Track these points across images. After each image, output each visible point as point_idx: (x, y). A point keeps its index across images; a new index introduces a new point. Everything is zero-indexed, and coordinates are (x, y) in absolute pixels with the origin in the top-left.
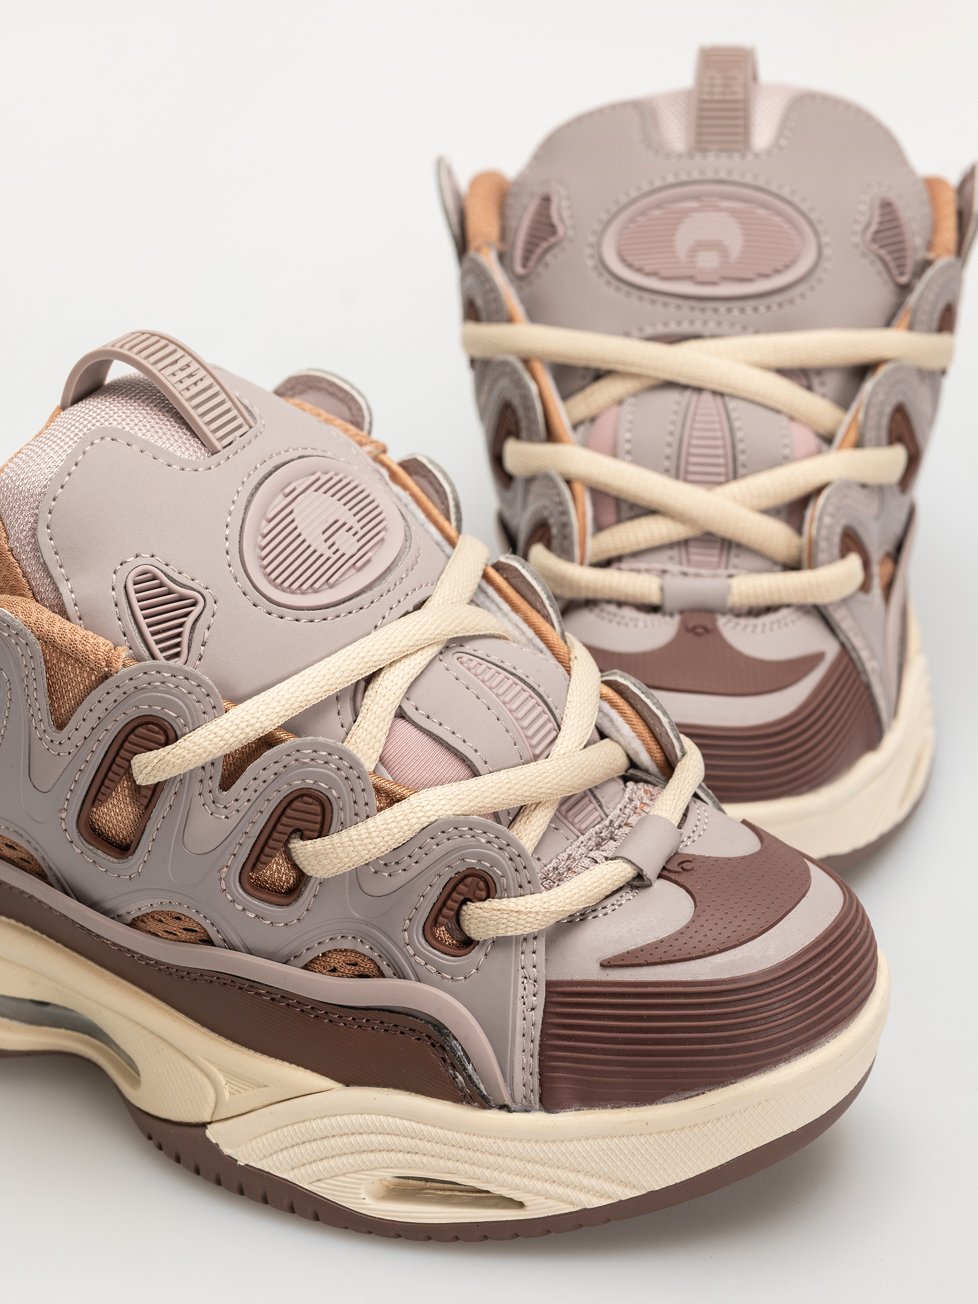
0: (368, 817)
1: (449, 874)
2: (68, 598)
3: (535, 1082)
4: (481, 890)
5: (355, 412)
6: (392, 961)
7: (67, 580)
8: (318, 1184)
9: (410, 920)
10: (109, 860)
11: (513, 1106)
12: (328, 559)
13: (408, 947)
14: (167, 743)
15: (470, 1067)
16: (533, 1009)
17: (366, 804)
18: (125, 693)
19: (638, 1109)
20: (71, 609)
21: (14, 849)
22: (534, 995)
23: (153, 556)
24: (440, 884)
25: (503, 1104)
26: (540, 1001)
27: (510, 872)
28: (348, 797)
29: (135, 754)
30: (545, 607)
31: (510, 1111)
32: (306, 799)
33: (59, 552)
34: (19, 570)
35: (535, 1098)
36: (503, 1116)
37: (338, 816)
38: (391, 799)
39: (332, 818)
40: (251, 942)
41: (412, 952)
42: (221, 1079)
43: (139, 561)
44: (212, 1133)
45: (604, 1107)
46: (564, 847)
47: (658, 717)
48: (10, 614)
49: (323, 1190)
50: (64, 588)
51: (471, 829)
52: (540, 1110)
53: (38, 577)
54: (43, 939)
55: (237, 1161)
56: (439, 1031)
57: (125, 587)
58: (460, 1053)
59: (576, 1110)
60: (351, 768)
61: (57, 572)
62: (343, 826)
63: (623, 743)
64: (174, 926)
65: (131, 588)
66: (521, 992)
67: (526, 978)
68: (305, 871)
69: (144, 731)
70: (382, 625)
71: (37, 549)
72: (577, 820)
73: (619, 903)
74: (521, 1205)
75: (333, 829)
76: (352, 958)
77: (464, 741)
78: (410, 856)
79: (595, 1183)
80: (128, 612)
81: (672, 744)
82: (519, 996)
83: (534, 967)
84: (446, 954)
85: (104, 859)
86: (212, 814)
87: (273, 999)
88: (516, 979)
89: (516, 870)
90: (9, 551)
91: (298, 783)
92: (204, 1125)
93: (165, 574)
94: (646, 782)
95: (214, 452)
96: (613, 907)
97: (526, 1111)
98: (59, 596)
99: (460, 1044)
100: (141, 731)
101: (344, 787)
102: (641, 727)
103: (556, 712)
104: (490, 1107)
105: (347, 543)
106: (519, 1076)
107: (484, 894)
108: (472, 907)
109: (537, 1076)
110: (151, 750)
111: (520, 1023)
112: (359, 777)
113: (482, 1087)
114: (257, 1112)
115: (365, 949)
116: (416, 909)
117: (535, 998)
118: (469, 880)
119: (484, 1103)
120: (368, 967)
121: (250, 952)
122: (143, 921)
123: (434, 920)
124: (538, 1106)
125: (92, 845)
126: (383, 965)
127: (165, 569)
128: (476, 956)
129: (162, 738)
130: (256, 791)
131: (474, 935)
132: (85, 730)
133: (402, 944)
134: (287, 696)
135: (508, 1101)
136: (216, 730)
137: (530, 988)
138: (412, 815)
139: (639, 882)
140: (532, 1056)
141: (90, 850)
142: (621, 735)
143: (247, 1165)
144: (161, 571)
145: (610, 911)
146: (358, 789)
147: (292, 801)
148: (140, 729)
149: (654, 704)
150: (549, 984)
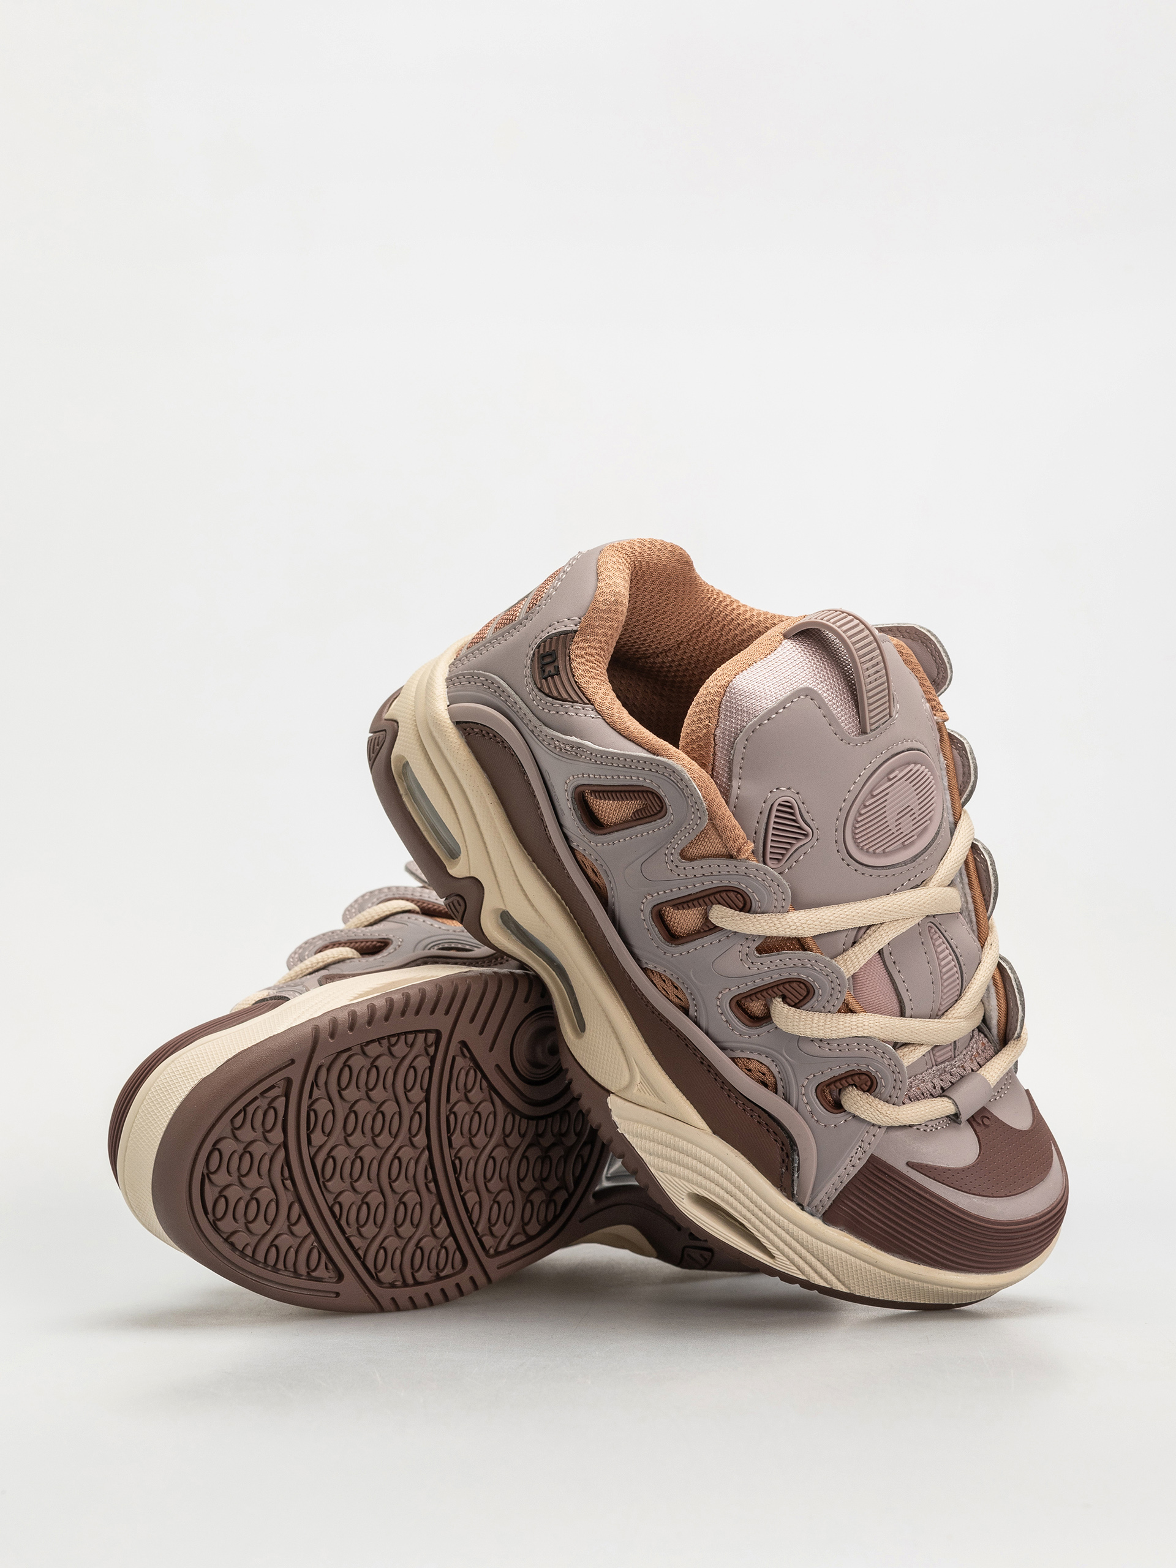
0: (829, 1012)
1: (854, 1067)
2: (735, 791)
3: (828, 1204)
4: (866, 1085)
5: (941, 676)
6: (787, 1085)
7: (740, 779)
8: (660, 1173)
9: (814, 1076)
10: (659, 938)
11: (807, 1208)
12: (893, 833)
13: (803, 1088)
14: (741, 910)
15: (796, 1175)
16: (853, 1166)
17: (833, 1006)
18: (737, 872)
19: (876, 1250)
20: (733, 800)
21: (596, 875)
22: (859, 1159)
23: (798, 793)
24: (845, 1069)
25: (801, 1203)
26: (860, 1165)
27: (890, 1086)
28: (827, 997)
29: (719, 903)
30: (990, 896)
31: (803, 1209)
32: (802, 985)
33: (745, 758)
34: (712, 750)
35: (822, 1210)
36: (797, 1209)
37: (813, 1002)
38: (848, 1009)
39: (809, 1001)
40: (711, 1030)
41: (803, 1092)
42: (638, 1078)
43: (788, 793)
44: (611, 1101)
45: (858, 1237)
46: (922, 1071)
47: (1018, 1009)
48: (701, 797)
49: (662, 1180)
50: (735, 783)
51: (884, 1053)
52: (820, 1218)
53: (721, 763)
54: (574, 922)
55: (618, 1128)
56: (791, 1146)
57: (772, 805)
58: (796, 1165)
59: (840, 1230)
60: (839, 985)
61: (736, 770)
62: (812, 1009)
63: (986, 1006)
64: (671, 990)
65: (776, 807)
66: (853, 1154)
67: (861, 1147)
68: (772, 1015)
69: (734, 896)
70: (900, 890)
71: (732, 745)
72: (937, 1054)
73: (936, 1127)
74: (772, 1257)
75: (804, 1007)
76: (765, 1070)
77: (907, 990)
78: (838, 1045)
79: (825, 1271)
80: (765, 821)
81: (1016, 1027)
82: (851, 1155)
83: (869, 1144)
84: (822, 1105)
85: (657, 935)
86: (741, 960)
87: (702, 1063)
88: (855, 1145)
89: (894, 1087)
90: (713, 734)
91: (803, 976)
92: (609, 1092)
93: (799, 809)
94: (986, 1036)
95: (864, 732)
96: (932, 1128)
97: (812, 1215)
98: (730, 786)
99: (799, 1160)
100: (732, 895)
101: (828, 990)
102: (1003, 1006)
103: (964, 983)
104: (792, 1201)
105: (907, 825)
106: (821, 1196)
107: (867, 1088)
108: (855, 1093)
109: (831, 1202)
110: (731, 908)
111: (842, 1169)
112: (840, 992)
113: (796, 1188)
114: (649, 1111)
115: (775, 1070)
116: (822, 1073)
117: (858, 1161)
118: (864, 1077)
119: (791, 1196)
120: (769, 1079)
121: (707, 1034)
122: (653, 973)
123: (829, 1084)
124: (820, 1216)
125: (654, 922)
126: (780, 1084)
127: (801, 805)
128: (840, 1118)
129: (741, 905)
130: (776, 966)
131: (846, 1107)
132: (699, 872)
133: (800, 1084)
134: (826, 921)
135: (805, 1205)
136: (776, 922)
137: (859, 1155)
138: (855, 1027)
139: (955, 1118)
140: (836, 1190)
141: (652, 925)
142: (989, 1002)
143: (622, 1134)
144: (798, 806)
145: (929, 1130)
146: (835, 997)
147: (793, 981)
148: (732, 893)
149: (1020, 1000)
150: (872, 1156)
